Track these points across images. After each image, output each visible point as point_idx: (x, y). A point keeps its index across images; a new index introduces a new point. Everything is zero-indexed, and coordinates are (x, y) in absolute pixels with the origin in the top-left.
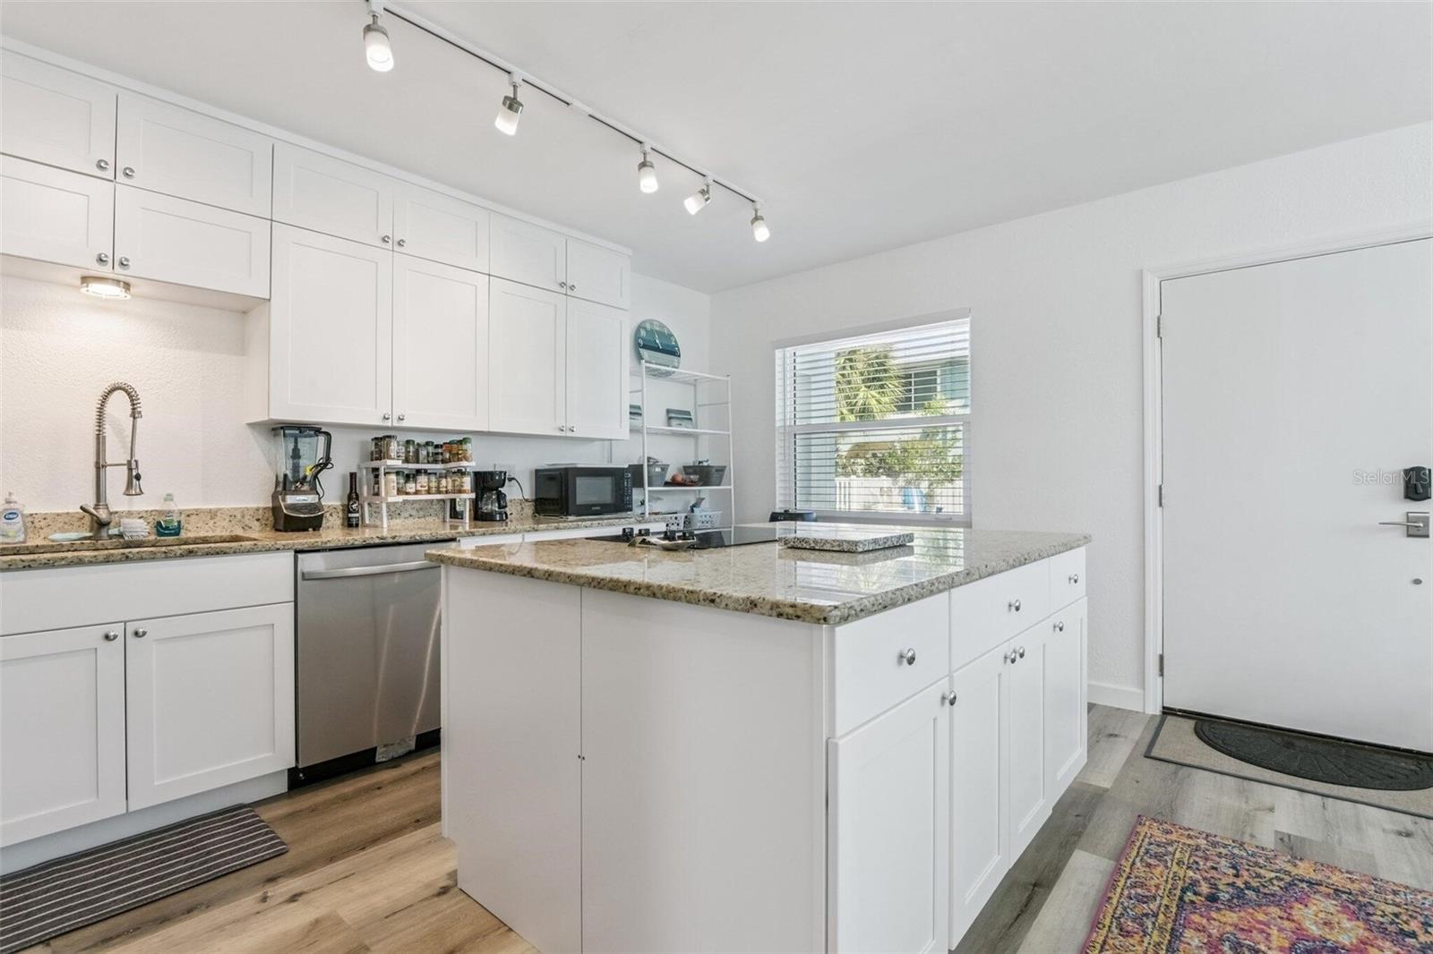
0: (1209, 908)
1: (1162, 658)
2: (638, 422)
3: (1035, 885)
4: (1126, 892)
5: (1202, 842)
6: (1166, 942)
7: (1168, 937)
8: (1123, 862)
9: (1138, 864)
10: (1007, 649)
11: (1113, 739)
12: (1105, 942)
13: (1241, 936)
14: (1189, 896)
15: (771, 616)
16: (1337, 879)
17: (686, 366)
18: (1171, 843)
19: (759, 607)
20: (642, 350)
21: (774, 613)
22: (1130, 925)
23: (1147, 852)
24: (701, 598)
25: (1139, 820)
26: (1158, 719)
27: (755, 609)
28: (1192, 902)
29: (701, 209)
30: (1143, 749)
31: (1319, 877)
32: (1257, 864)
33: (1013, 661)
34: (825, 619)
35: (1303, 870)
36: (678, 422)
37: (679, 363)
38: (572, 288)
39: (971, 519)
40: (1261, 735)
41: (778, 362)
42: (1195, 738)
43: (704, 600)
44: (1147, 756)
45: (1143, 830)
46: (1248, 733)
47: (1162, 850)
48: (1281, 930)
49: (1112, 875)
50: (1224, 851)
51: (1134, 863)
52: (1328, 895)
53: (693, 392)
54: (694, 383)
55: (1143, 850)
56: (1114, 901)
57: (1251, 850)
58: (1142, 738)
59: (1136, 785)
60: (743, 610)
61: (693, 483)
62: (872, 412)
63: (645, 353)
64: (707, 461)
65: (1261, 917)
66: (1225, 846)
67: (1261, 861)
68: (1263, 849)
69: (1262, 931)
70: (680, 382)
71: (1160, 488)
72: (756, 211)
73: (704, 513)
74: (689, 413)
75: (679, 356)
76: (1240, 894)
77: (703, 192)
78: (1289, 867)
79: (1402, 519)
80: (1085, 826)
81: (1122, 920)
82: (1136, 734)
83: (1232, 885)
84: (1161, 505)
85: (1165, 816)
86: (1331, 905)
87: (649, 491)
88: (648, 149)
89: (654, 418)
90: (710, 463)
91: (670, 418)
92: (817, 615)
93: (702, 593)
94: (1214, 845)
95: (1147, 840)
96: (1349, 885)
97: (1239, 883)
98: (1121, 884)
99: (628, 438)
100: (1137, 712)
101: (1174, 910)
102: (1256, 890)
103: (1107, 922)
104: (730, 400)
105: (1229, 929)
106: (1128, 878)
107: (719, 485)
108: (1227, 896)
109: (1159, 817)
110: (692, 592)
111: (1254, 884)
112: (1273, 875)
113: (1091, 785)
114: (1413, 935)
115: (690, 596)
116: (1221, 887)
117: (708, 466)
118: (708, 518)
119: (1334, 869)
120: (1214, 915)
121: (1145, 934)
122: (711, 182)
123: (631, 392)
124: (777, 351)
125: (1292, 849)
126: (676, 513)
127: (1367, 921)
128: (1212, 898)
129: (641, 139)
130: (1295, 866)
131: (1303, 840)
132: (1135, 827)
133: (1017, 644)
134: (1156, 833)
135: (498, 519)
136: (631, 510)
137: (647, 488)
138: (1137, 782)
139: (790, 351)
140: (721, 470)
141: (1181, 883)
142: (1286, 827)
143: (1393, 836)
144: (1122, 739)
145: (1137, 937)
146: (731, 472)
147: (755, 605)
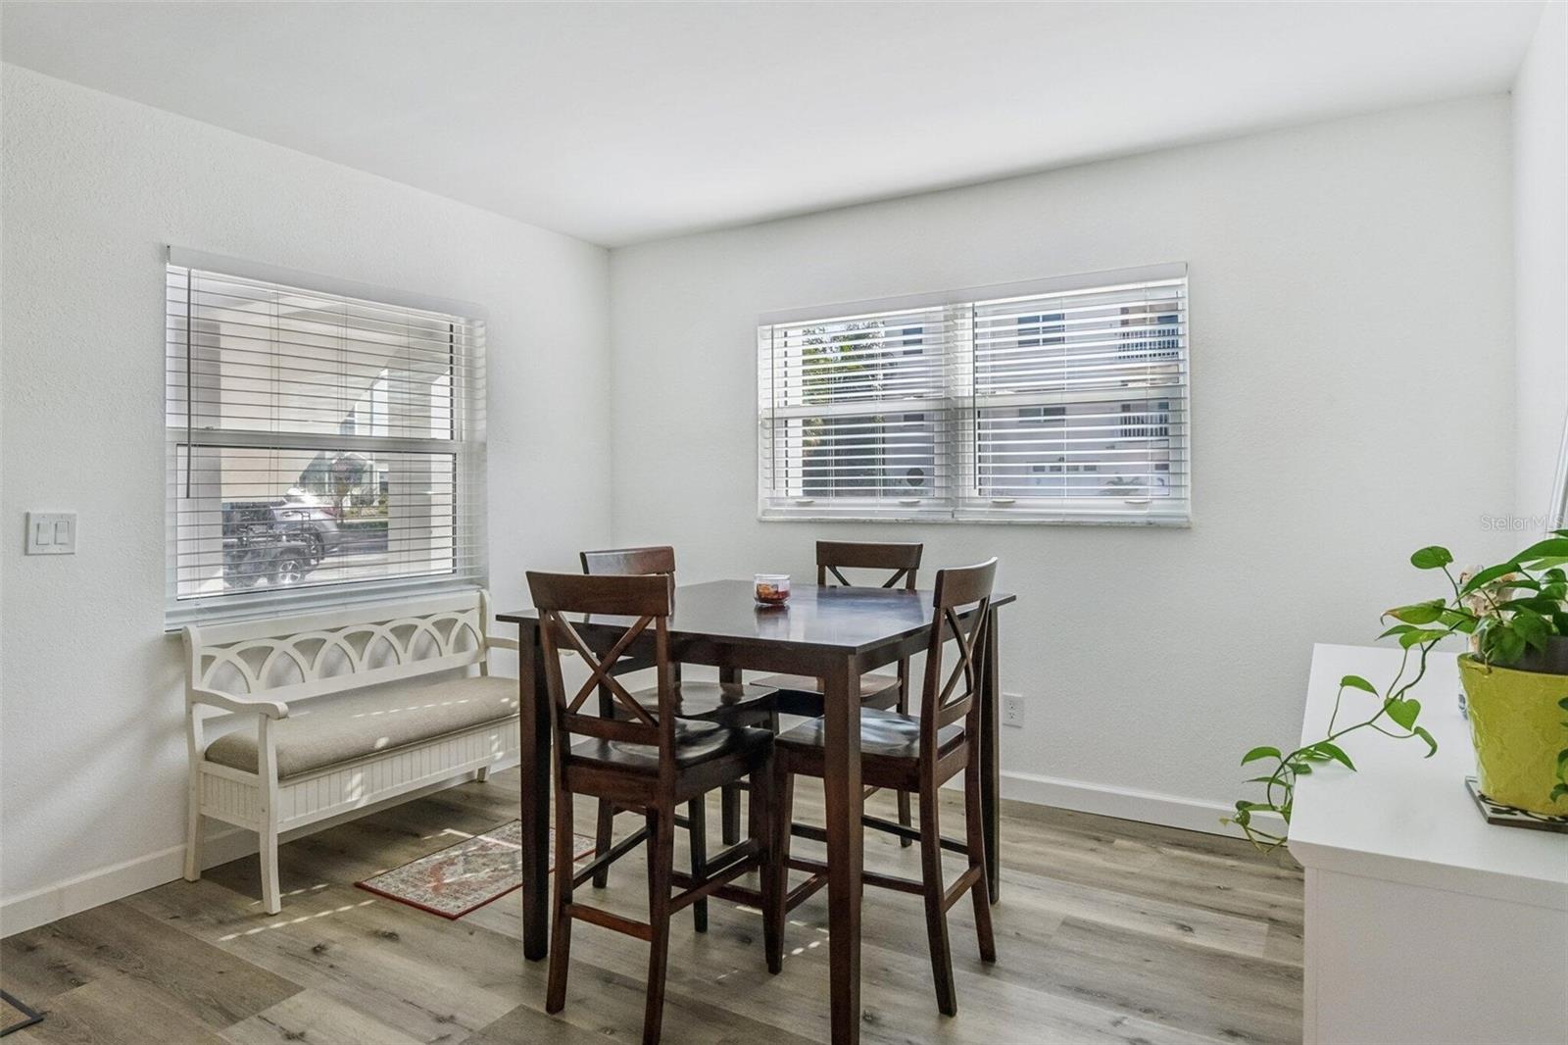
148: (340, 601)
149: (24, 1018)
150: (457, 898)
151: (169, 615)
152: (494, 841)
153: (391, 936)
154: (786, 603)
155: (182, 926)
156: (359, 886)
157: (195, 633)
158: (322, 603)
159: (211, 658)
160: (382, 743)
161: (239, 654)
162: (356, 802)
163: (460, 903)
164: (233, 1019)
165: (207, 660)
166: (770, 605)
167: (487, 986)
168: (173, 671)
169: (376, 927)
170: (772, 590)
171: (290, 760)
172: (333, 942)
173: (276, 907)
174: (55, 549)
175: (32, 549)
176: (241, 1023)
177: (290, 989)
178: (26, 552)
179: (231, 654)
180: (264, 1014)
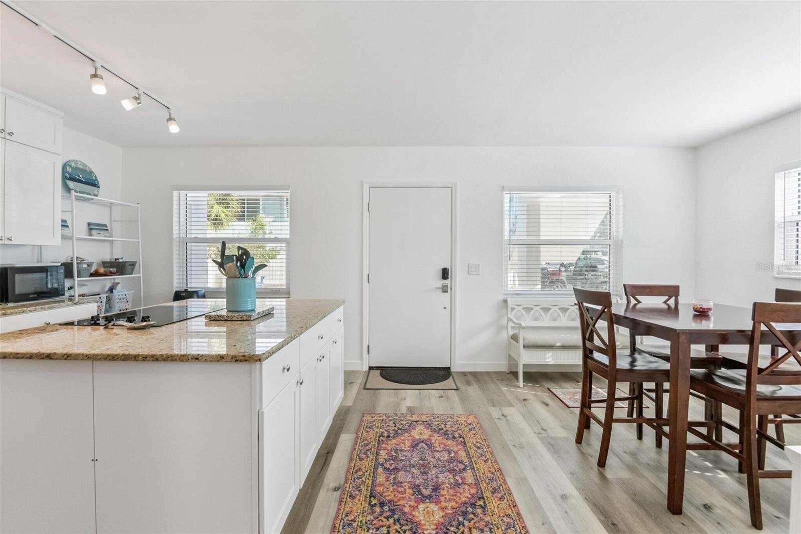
0: (387, 440)
1: (368, 346)
2: (67, 231)
3: (327, 453)
4: (360, 445)
5: (384, 417)
6: (374, 458)
7: (375, 455)
8: (359, 433)
9: (364, 432)
10: (317, 356)
11: (352, 384)
12: (355, 466)
13: (397, 447)
14: (381, 438)
15: (232, 362)
16: (424, 418)
17: (104, 194)
18: (374, 421)
19: (225, 358)
20: (68, 182)
21: (234, 360)
22: (363, 456)
23: (367, 426)
24: (190, 358)
25: (363, 415)
26: (367, 372)
27: (223, 360)
28: (382, 440)
29: (134, 109)
30: (363, 387)
31: (418, 419)
32: (401, 420)
33: (321, 360)
34: (260, 360)
35: (415, 418)
36: (98, 232)
37: (98, 192)
38: (11, 134)
39: (290, 290)
40: (401, 371)
41: (175, 199)
42: (380, 377)
43: (192, 359)
44: (365, 389)
45: (364, 419)
46: (397, 371)
47: (372, 424)
48: (408, 440)
49: (355, 439)
50: (391, 419)
51: (362, 432)
52: (421, 424)
53: (109, 211)
54: (111, 206)
55: (365, 426)
56: (357, 449)
57: (399, 415)
58: (362, 382)
59: (361, 401)
60: (215, 361)
61: (112, 274)
62: (222, 220)
63: (71, 184)
64: (122, 258)
65: (403, 438)
66: (391, 417)
67: (402, 419)
68: (403, 414)
69: (403, 443)
70: (99, 205)
71: (368, 275)
72: (170, 114)
73: (120, 293)
74: (105, 226)
75: (99, 187)
76: (396, 433)
77: (136, 98)
78: (410, 418)
79: (441, 286)
80: (344, 424)
81: (360, 455)
82: (360, 380)
83: (394, 430)
84: (368, 282)
85: (371, 412)
86: (422, 427)
87: (78, 281)
88: (98, 66)
89: (80, 230)
90: (124, 260)
91: (91, 229)
92: (256, 359)
93: (190, 355)
94: (388, 417)
95: (366, 422)
96: (427, 419)
97: (396, 429)
98: (358, 442)
99: (60, 245)
100: (359, 371)
101: (376, 445)
102: (401, 429)
103: (355, 458)
104: (139, 219)
105: (394, 445)
106: (361, 439)
107: (131, 274)
108: (393, 434)
109: (370, 412)
110: (184, 356)
111: (400, 427)
112: (406, 422)
113: (344, 406)
114: (442, 429)
115: (182, 358)
116: (391, 432)
117: (123, 262)
118: (124, 296)
119: (422, 414)
120: (389, 442)
121: (368, 457)
122: (141, 93)
123: (62, 212)
124: (174, 192)
125: (411, 411)
126: (99, 294)
127: (431, 429)
128: (388, 437)
129: (93, 59)
130: (412, 417)
131: (414, 407)
132: (362, 418)
133: (320, 353)
134: (369, 418)
136: (63, 295)
137: (76, 279)
138: (362, 400)
139: (183, 193)
140: (133, 264)
141: (378, 435)
142: (409, 405)
143: (438, 399)
144: (354, 384)
145: (365, 460)
146: (140, 266)
147: (223, 358)
148: (560, 296)
149: (455, 388)
150: (574, 402)
151: (504, 294)
152: (602, 392)
153: (547, 405)
154: (710, 313)
155: (498, 382)
156: (549, 389)
157: (509, 300)
158: (556, 296)
159: (514, 309)
160: (558, 344)
161: (523, 308)
162: (549, 362)
163: (574, 404)
164: (494, 406)
165: (513, 309)
166: (698, 313)
167: (563, 427)
168: (504, 311)
169: (544, 400)
170: (699, 307)
171: (527, 342)
172: (530, 400)
173: (521, 386)
174: (475, 273)
175: (470, 273)
176: (495, 408)
177: (511, 405)
178: (468, 274)
179: (520, 308)
180: (501, 408)
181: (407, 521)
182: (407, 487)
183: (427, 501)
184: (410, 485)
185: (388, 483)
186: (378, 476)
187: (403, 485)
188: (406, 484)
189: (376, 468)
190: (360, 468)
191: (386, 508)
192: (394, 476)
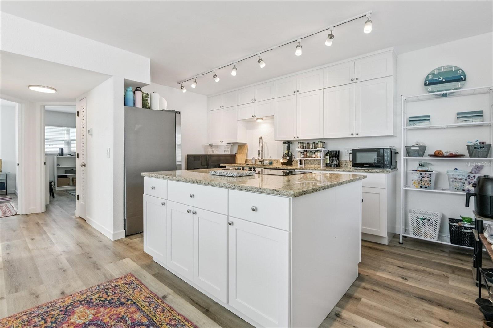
38: (357, 79)
75: (464, 80)
135: (333, 166)
137: (402, 158)
181: (97, 305)
182: (110, 322)
183: (87, 323)
184: (109, 324)
185: (129, 316)
186: (142, 315)
187: (115, 321)
188: (113, 324)
189: (150, 319)
190: (163, 312)
191: (117, 303)
192: (128, 323)
